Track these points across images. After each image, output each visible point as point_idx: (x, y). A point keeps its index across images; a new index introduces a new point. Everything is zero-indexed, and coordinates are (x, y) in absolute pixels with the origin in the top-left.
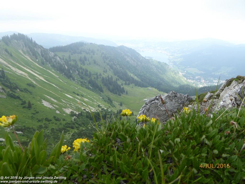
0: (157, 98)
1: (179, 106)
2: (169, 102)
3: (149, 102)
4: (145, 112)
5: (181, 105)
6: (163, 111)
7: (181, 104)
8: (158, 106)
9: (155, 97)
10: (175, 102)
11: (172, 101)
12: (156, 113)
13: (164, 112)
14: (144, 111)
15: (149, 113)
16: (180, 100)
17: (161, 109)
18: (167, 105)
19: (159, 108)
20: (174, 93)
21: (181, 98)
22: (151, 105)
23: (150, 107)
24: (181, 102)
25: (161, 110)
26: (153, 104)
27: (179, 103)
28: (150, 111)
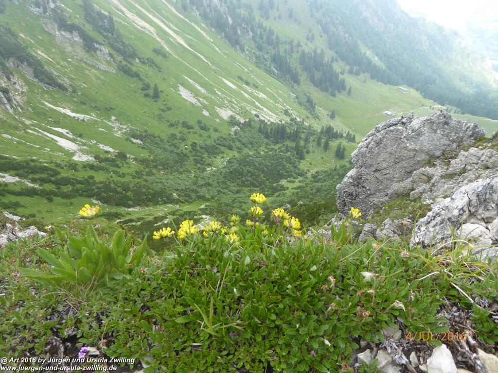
0: (404, 120)
1: (449, 145)
2: (427, 134)
3: (385, 128)
4: (370, 146)
5: (455, 145)
6: (409, 150)
7: (453, 141)
8: (401, 139)
9: (400, 118)
10: (443, 135)
11: (435, 132)
12: (393, 152)
13: (412, 154)
14: (370, 143)
15: (379, 149)
16: (453, 134)
17: (408, 145)
18: (421, 138)
19: (403, 142)
20: (445, 117)
21: (457, 130)
22: (387, 133)
23: (384, 137)
24: (455, 137)
25: (406, 148)
26: (392, 131)
27: (451, 139)
28: (382, 145)
